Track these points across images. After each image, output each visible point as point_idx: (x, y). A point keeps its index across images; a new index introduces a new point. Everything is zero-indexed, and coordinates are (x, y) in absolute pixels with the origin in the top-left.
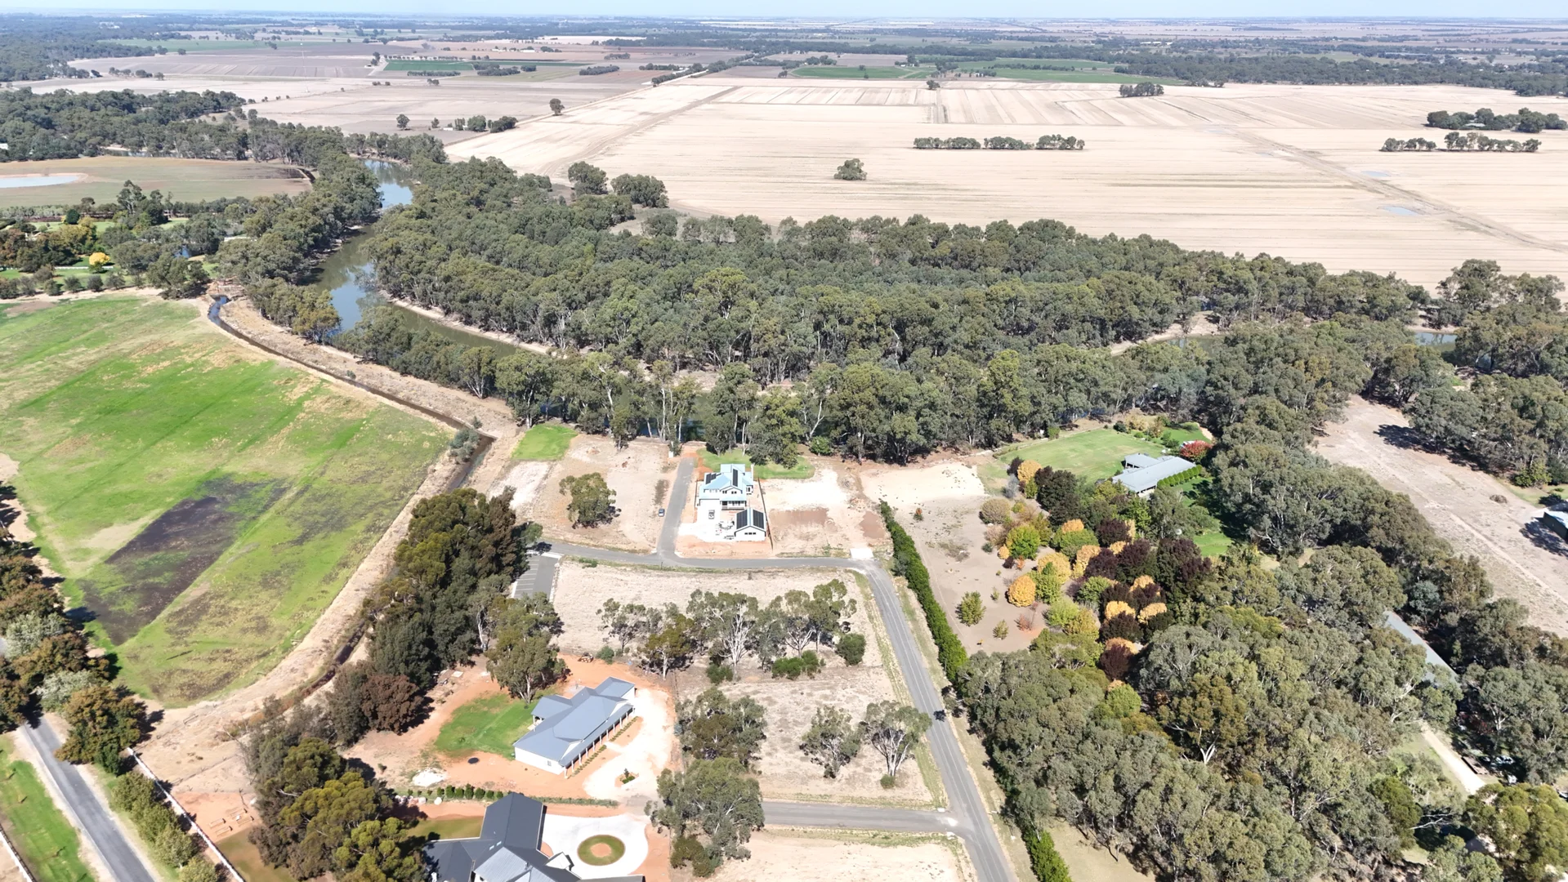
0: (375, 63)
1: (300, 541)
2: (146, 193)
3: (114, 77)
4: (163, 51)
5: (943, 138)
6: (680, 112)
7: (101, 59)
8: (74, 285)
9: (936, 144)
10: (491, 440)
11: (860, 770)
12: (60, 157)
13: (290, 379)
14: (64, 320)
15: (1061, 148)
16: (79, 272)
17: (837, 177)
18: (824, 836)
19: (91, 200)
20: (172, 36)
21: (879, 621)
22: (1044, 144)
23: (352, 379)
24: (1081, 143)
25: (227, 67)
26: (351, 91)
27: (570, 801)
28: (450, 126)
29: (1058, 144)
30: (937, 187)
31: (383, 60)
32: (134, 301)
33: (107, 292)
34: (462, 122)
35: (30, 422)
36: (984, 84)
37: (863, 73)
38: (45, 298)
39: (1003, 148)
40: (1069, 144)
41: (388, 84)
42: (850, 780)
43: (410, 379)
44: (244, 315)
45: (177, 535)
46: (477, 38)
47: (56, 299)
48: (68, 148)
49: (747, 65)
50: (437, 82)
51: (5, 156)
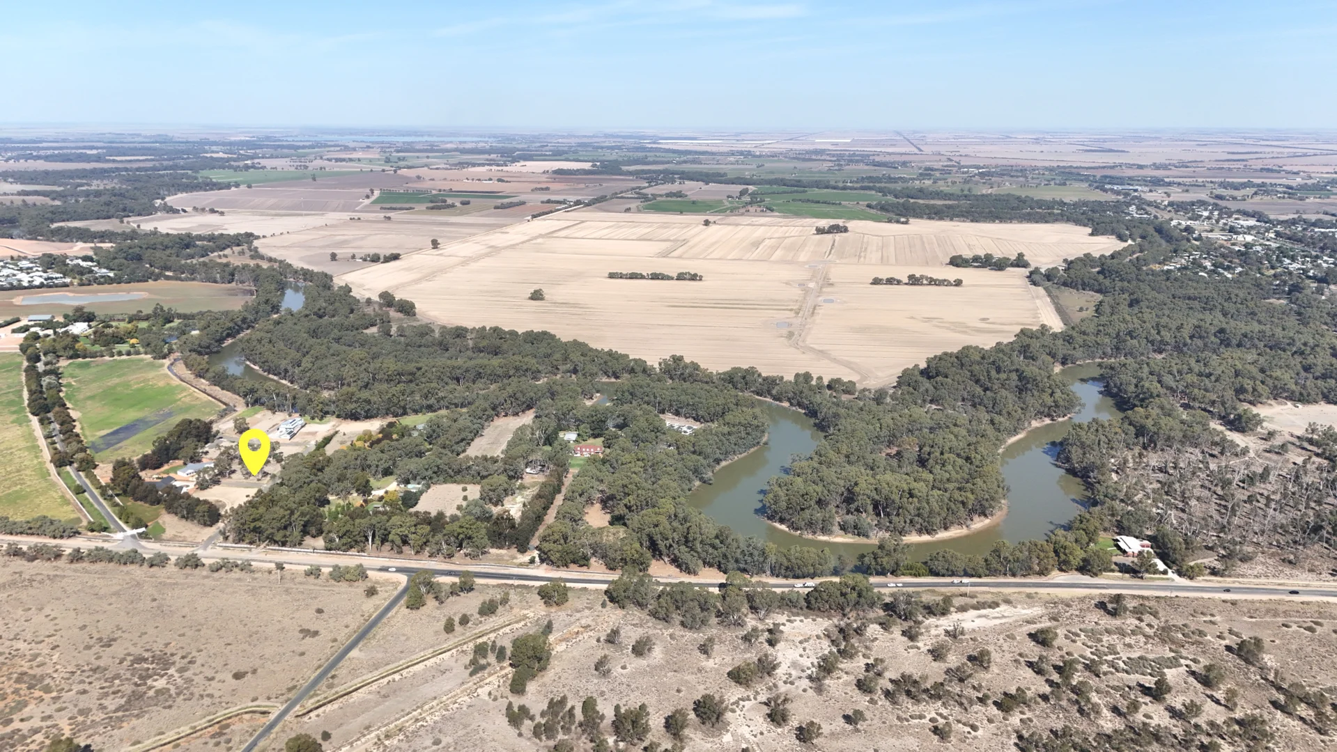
0: (368, 197)
2: (166, 309)
3: (194, 213)
4: (237, 185)
5: (624, 272)
7: (195, 193)
8: (120, 354)
9: (621, 276)
10: (234, 411)
12: (138, 281)
13: (184, 390)
14: (113, 367)
15: (690, 279)
16: (124, 347)
17: (525, 298)
19: (141, 312)
20: (253, 167)
22: (681, 277)
23: (204, 392)
24: (701, 277)
25: (272, 201)
26: (333, 226)
27: (184, 480)
28: (361, 259)
29: (688, 277)
31: (377, 193)
32: (142, 360)
33: (133, 356)
34: (369, 254)
35: (89, 402)
38: (107, 358)
39: (657, 278)
40: (694, 277)
41: (359, 218)
44: (181, 368)
47: (111, 359)
48: (144, 276)
50: (389, 218)
51: (110, 281)
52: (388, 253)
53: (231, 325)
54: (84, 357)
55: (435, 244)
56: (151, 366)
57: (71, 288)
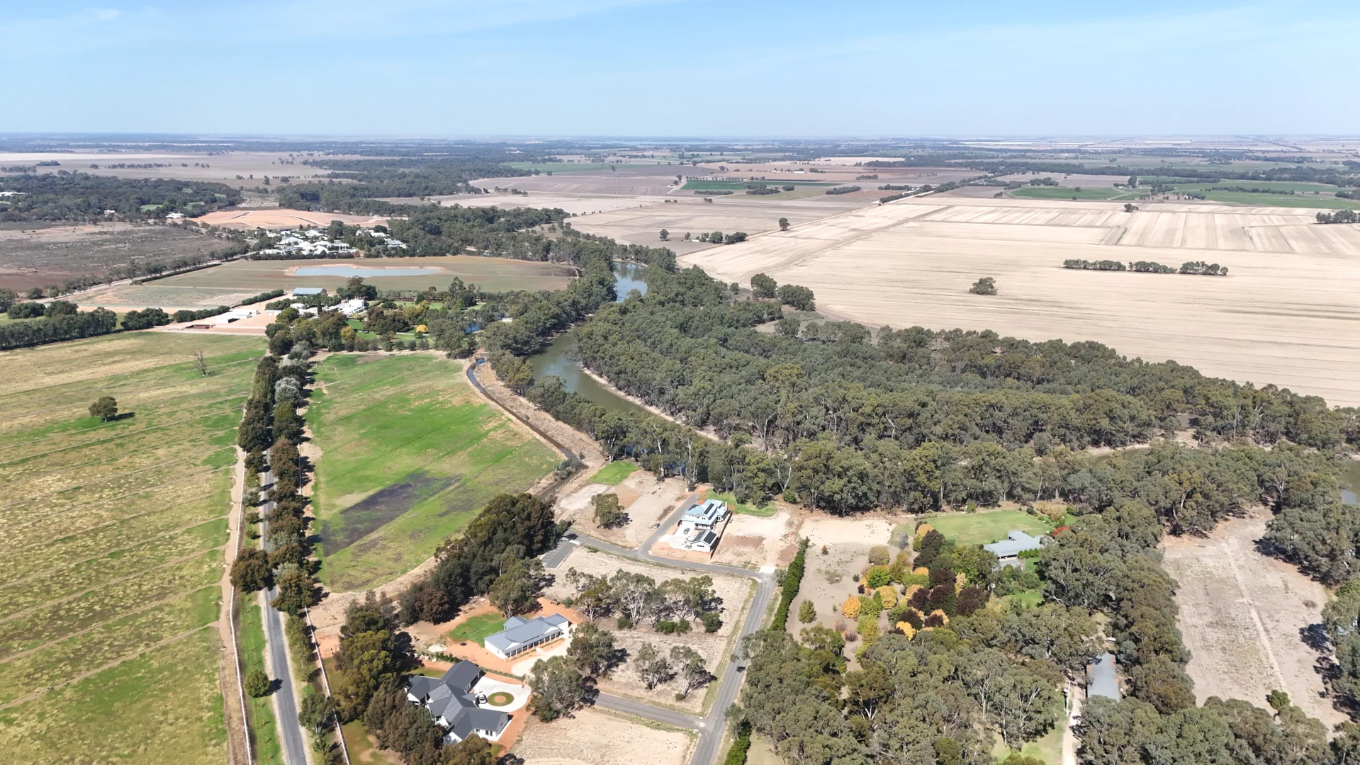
0: (676, 183)
1: (441, 515)
2: (466, 285)
3: (496, 193)
4: (537, 173)
5: (1091, 260)
6: (883, 229)
7: (495, 179)
8: (400, 346)
9: (1085, 266)
10: (586, 467)
11: (669, 689)
12: (435, 255)
13: (492, 415)
14: (387, 367)
15: (1204, 274)
16: (407, 337)
17: (971, 291)
18: (624, 717)
19: (434, 289)
20: (550, 160)
21: (746, 612)
22: (1187, 269)
23: (526, 421)
24: (1226, 269)
25: (574, 186)
26: (647, 207)
27: (500, 673)
28: (698, 238)
29: (1202, 270)
30: (1055, 304)
31: (684, 181)
32: (430, 358)
33: (418, 351)
34: (707, 235)
35: (340, 429)
36: (1186, 207)
37: (1076, 194)
38: (382, 353)
39: (1147, 271)
40: (1212, 270)
41: (676, 201)
42: (659, 694)
43: (560, 423)
44: (488, 375)
45: (382, 503)
46: (767, 160)
47: (388, 353)
48: (441, 249)
49: (975, 185)
50: (710, 200)
51: (402, 253)
52: (732, 233)
53: (557, 310)
54: (351, 349)
55: (784, 224)
56: (444, 369)
57: (356, 259)
